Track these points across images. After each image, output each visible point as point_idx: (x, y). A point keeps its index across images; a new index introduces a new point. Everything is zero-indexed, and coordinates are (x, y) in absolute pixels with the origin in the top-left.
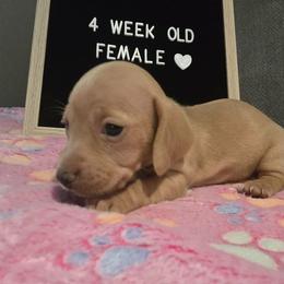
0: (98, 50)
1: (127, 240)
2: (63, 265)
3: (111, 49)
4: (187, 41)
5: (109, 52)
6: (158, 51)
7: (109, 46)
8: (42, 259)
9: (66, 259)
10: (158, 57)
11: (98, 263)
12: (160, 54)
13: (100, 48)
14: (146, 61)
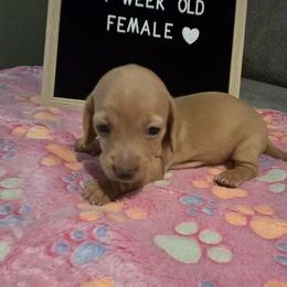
0: (109, 23)
1: (97, 237)
2: (50, 254)
3: (122, 21)
4: (197, 13)
5: (119, 24)
6: (167, 25)
7: (120, 18)
8: (37, 250)
9: (53, 249)
10: (167, 31)
11: (73, 255)
12: (169, 28)
13: (112, 20)
14: (155, 35)
